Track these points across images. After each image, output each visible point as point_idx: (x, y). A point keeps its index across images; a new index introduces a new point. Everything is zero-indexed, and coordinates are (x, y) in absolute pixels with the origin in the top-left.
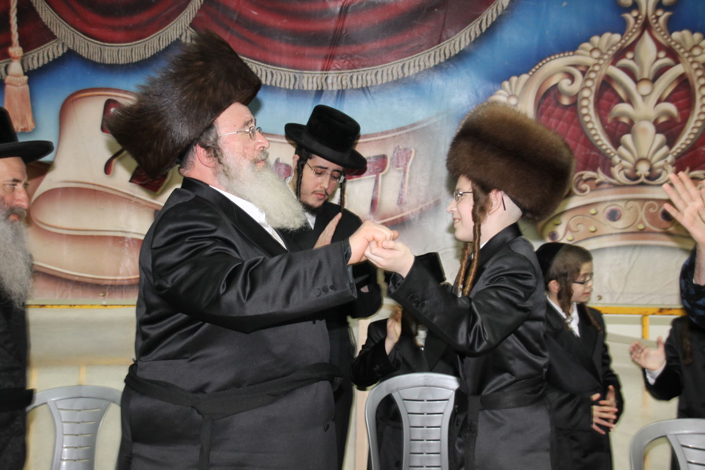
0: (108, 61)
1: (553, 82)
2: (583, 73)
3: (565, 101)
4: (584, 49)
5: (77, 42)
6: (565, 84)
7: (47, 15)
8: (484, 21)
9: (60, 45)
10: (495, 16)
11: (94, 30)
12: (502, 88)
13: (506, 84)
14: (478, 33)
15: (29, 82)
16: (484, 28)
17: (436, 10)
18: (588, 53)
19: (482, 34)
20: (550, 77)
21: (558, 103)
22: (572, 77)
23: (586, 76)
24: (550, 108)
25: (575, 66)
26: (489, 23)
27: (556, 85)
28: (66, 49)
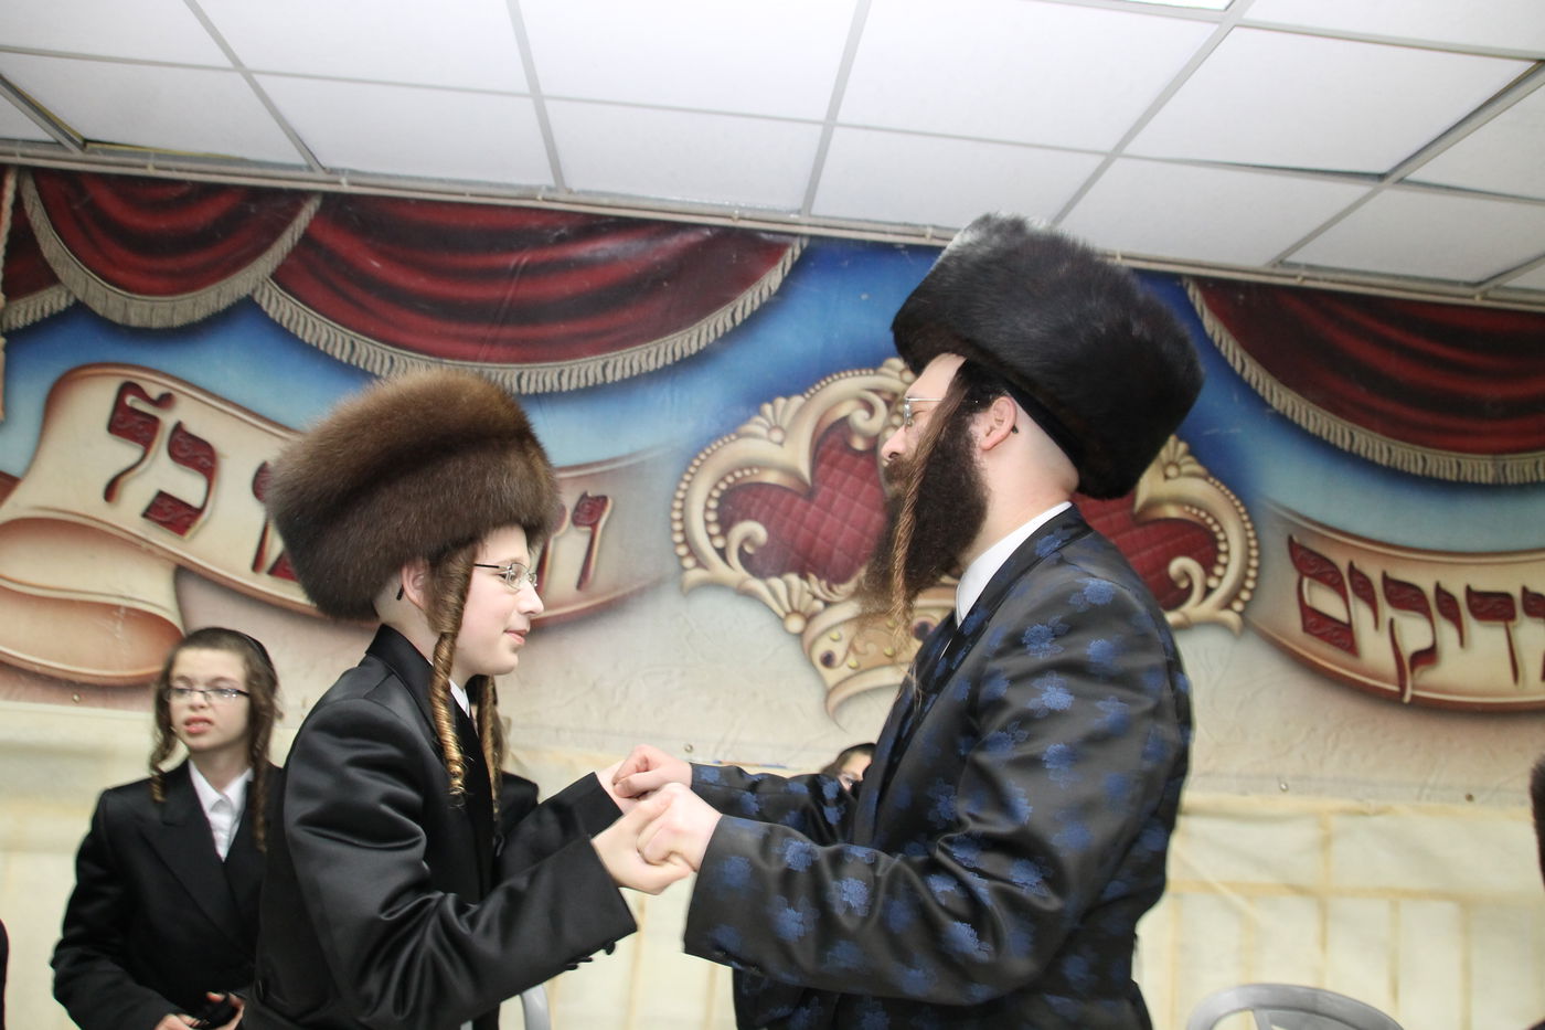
0: (135, 321)
1: (842, 412)
2: (888, 404)
3: (859, 444)
4: (890, 367)
5: (91, 289)
6: (860, 418)
7: (51, 246)
8: (740, 310)
9: (64, 295)
10: (757, 302)
11: (120, 275)
12: (760, 413)
13: (767, 408)
14: (729, 325)
15: (6, 349)
16: (739, 319)
17: (665, 284)
18: (897, 375)
19: (735, 329)
20: (839, 402)
21: (847, 447)
22: (870, 408)
23: (892, 409)
24: (834, 452)
25: (877, 391)
26: (748, 312)
27: (845, 420)
28: (72, 300)
